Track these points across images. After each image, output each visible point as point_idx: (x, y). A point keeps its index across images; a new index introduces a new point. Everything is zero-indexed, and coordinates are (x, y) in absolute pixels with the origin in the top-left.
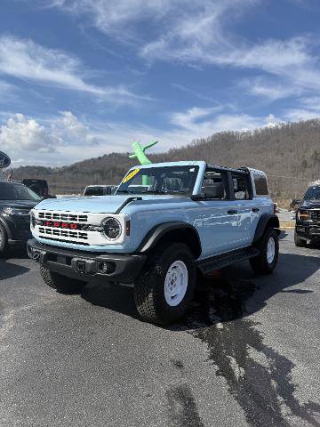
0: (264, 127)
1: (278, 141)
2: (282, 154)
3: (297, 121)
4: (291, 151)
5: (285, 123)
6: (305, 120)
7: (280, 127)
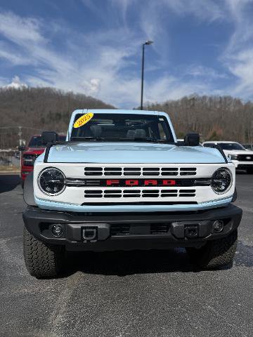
0: (9, 86)
1: (21, 101)
2: (25, 112)
3: (35, 87)
4: (32, 109)
5: (26, 86)
6: (41, 87)
7: (21, 89)
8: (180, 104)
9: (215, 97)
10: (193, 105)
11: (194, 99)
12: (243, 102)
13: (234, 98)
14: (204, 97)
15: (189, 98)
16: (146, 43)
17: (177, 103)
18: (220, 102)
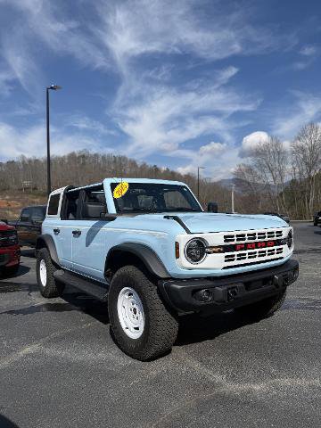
8: (66, 161)
9: (108, 156)
10: (84, 164)
11: (83, 156)
12: (139, 164)
13: (129, 158)
14: (96, 155)
15: (77, 155)
16: (52, 88)
17: (62, 159)
18: (115, 161)
